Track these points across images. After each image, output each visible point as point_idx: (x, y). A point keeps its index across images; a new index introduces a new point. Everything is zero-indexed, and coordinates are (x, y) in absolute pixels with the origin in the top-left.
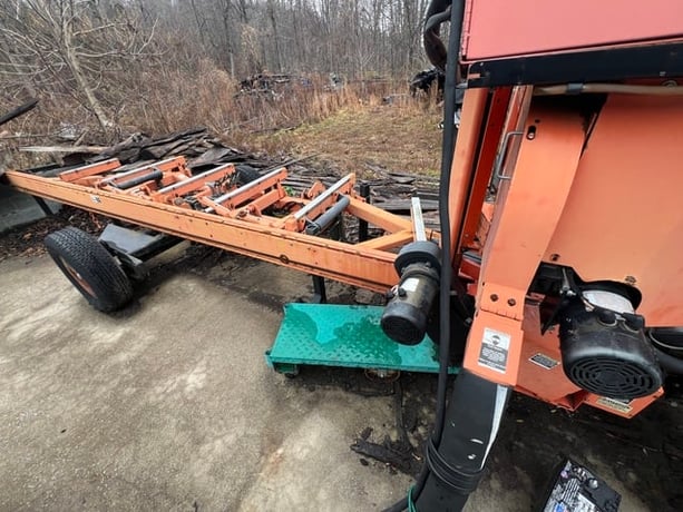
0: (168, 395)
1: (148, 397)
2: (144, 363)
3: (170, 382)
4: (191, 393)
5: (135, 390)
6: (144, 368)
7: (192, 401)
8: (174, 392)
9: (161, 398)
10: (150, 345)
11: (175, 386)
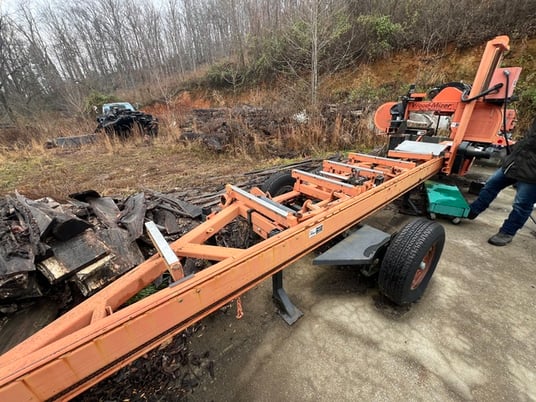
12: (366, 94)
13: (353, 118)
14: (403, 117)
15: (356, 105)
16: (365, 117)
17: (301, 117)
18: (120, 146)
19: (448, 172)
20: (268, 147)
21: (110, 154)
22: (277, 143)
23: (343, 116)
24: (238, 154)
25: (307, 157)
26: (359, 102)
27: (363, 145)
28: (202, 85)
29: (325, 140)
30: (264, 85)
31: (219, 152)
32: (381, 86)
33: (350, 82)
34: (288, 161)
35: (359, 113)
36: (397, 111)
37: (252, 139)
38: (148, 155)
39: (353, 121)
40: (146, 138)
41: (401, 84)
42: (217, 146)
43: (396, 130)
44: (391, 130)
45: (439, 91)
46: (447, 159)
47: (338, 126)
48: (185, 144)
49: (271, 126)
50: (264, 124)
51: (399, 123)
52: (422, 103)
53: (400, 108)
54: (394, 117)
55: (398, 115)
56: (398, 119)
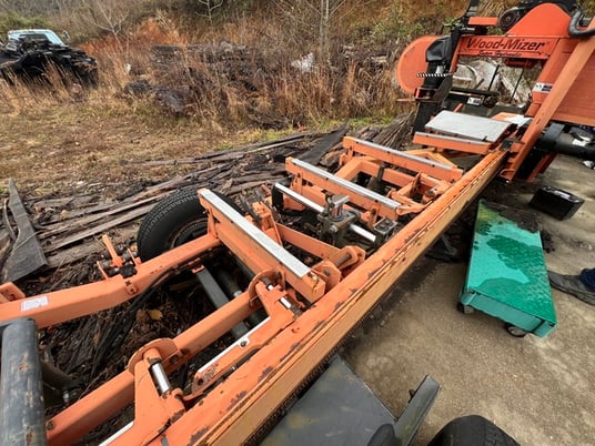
0: (570, 366)
1: (583, 390)
2: (541, 411)
3: (554, 368)
4: (556, 343)
5: (584, 413)
6: (550, 407)
7: (564, 341)
8: (563, 360)
9: (576, 374)
10: (511, 408)
11: (556, 361)
12: (394, 31)
13: (374, 68)
14: (448, 68)
15: (378, 48)
16: (391, 67)
17: (305, 64)
18: (32, 102)
19: (509, 177)
20: (249, 110)
21: (13, 115)
22: (263, 102)
23: (360, 65)
24: (204, 120)
25: (301, 128)
26: (383, 43)
27: (383, 111)
28: (174, 9)
29: (332, 100)
30: (259, 12)
31: (178, 115)
32: (416, 21)
33: (375, 13)
34: (273, 135)
35: (382, 60)
36: (439, 53)
37: (224, 97)
38: (72, 118)
39: (373, 72)
40: (75, 88)
41: (444, 17)
42: (175, 106)
43: (432, 93)
44: (423, 93)
45: (523, 13)
46: (514, 154)
47: (350, 79)
48: (130, 103)
49: (256, 76)
50: (245, 73)
51: (440, 80)
52: (486, 39)
53: (445, 48)
54: (432, 65)
55: (439, 63)
56: (439, 70)
